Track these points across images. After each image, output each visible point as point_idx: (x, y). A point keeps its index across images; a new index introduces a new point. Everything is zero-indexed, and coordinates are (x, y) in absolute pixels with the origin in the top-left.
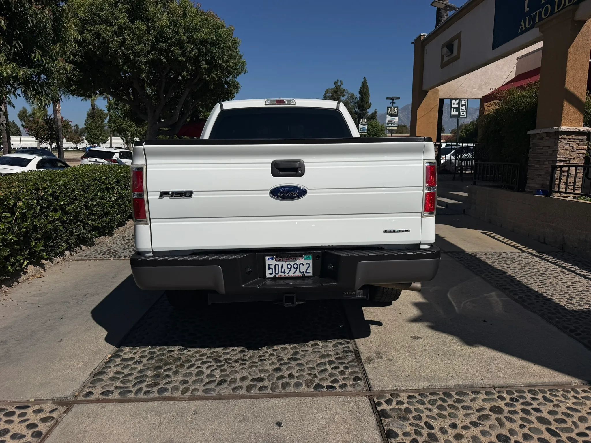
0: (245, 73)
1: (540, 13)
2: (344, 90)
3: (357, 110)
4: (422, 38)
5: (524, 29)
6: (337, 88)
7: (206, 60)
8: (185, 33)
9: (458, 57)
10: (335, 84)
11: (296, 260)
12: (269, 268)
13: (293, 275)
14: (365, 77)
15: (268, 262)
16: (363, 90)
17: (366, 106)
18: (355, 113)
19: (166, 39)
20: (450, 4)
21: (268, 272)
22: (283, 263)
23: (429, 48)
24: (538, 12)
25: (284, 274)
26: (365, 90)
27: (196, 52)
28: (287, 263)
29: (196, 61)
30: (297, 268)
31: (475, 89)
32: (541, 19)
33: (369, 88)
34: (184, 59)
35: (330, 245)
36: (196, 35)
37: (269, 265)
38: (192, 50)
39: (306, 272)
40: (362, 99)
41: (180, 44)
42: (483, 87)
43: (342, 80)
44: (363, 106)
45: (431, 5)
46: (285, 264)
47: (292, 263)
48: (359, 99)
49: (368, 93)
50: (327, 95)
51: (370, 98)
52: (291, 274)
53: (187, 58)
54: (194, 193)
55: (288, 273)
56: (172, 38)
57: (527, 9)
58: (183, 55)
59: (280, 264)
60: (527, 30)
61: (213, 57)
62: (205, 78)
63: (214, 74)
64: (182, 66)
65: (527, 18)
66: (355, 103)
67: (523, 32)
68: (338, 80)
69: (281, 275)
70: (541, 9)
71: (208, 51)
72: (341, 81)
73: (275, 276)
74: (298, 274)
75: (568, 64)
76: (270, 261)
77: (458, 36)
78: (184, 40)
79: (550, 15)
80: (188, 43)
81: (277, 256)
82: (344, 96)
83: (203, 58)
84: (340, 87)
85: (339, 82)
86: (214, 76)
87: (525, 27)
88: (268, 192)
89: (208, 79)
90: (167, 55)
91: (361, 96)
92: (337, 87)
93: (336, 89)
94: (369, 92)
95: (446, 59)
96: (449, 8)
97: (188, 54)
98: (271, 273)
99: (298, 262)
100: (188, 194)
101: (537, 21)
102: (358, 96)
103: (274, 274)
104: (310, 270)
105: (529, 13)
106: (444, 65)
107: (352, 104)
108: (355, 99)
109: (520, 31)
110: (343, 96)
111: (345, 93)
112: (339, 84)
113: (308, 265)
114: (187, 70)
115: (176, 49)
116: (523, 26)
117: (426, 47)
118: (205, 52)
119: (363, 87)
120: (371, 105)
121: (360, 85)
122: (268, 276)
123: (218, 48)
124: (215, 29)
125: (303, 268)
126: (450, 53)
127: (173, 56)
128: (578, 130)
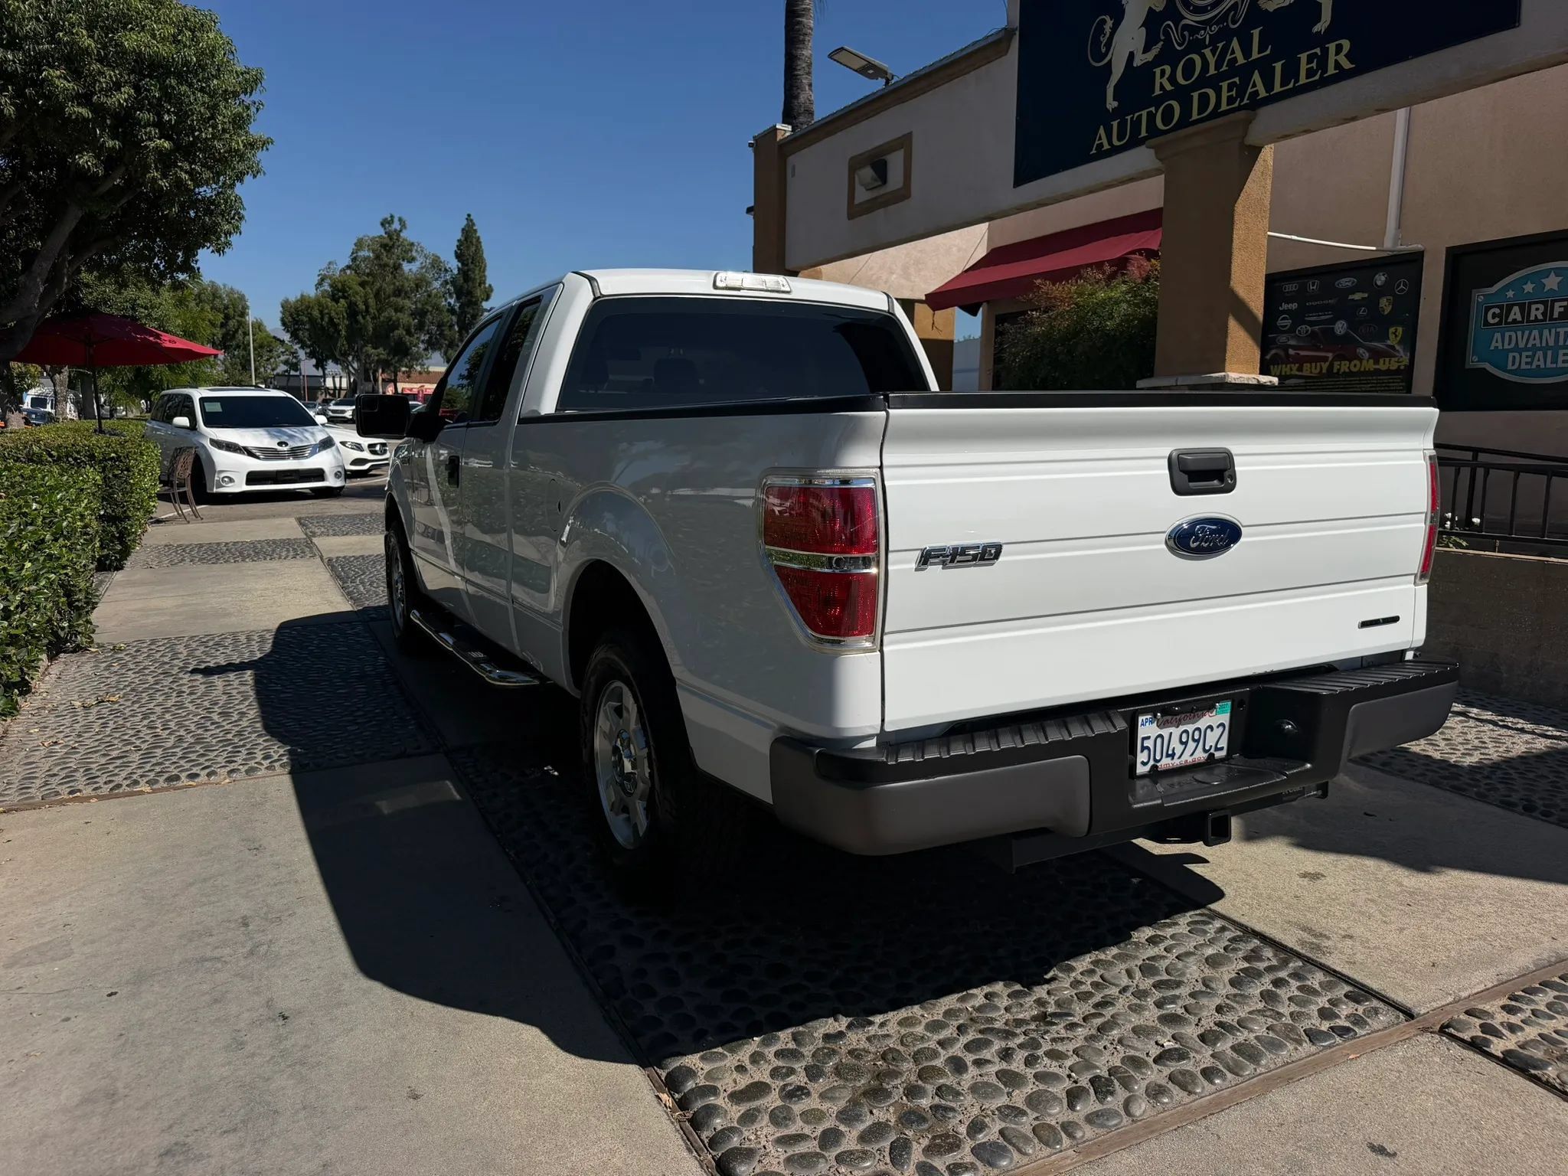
0: (255, 176)
1: (1151, 117)
2: (412, 244)
3: (452, 301)
4: (779, 137)
5: (1106, 146)
6: (391, 239)
7: (159, 124)
8: (90, 28)
9: (903, 194)
10: (382, 224)
11: (1200, 718)
12: (1143, 748)
13: (1190, 759)
14: (469, 215)
15: (1142, 732)
16: (468, 248)
17: (478, 292)
18: (448, 310)
19: (17, 36)
20: (877, 62)
21: (1142, 757)
22: (1172, 729)
23: (801, 163)
24: (1144, 113)
25: (1173, 759)
26: (473, 249)
27: (130, 96)
28: (1182, 728)
29: (123, 122)
30: (1197, 741)
31: (894, 276)
32: (1153, 131)
33: (484, 245)
34: (85, 112)
35: (1268, 671)
36: (131, 40)
37: (1144, 739)
38: (118, 86)
39: (1217, 749)
40: (465, 273)
41: (73, 61)
42: (912, 270)
43: (405, 218)
44: (470, 293)
45: (830, 56)
46: (1176, 731)
47: (1190, 728)
48: (456, 272)
49: (481, 257)
50: (361, 254)
51: (487, 273)
52: (1187, 758)
53: (99, 110)
54: (1004, 548)
55: (1180, 757)
56: (36, 38)
57: (1111, 104)
58: (84, 99)
59: (1165, 732)
60: (1115, 151)
61: (183, 115)
62: (154, 180)
63: (181, 168)
64: (80, 135)
65: (1115, 124)
66: (446, 283)
67: (1102, 154)
68: (392, 216)
69: (1166, 763)
70: (1153, 109)
71: (167, 94)
72: (400, 220)
73: (1154, 767)
74: (1200, 756)
75: (1235, 236)
76: (1147, 729)
77: (904, 142)
78: (86, 51)
79: (1178, 127)
80: (100, 61)
81: (1165, 712)
82: (412, 260)
83: (151, 117)
84: (398, 235)
85: (396, 220)
86: (185, 176)
87: (1110, 142)
88: (1164, 536)
89: (164, 184)
90: (19, 93)
91: (463, 264)
92: (389, 235)
93: (387, 241)
94: (485, 256)
95: (862, 195)
96: (871, 72)
97: (103, 99)
98: (1145, 761)
99: (1203, 722)
100: (989, 554)
101: (1144, 133)
102: (454, 264)
103: (1152, 762)
104: (1224, 743)
105: (1117, 113)
106: (855, 211)
107: (437, 284)
108: (446, 270)
109: (1094, 151)
110: (409, 262)
111: (414, 254)
112: (396, 225)
113: (1221, 729)
114: (98, 150)
115: (59, 77)
116: (1105, 141)
117: (792, 160)
118: (159, 99)
119: (466, 239)
120: (492, 291)
121: (459, 235)
122: (1141, 770)
123: (202, 90)
124: (190, 30)
125: (1211, 739)
126: (880, 183)
127: (43, 96)
128: (1255, 382)
